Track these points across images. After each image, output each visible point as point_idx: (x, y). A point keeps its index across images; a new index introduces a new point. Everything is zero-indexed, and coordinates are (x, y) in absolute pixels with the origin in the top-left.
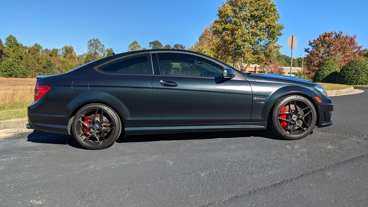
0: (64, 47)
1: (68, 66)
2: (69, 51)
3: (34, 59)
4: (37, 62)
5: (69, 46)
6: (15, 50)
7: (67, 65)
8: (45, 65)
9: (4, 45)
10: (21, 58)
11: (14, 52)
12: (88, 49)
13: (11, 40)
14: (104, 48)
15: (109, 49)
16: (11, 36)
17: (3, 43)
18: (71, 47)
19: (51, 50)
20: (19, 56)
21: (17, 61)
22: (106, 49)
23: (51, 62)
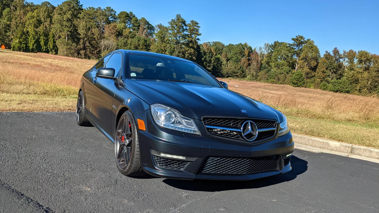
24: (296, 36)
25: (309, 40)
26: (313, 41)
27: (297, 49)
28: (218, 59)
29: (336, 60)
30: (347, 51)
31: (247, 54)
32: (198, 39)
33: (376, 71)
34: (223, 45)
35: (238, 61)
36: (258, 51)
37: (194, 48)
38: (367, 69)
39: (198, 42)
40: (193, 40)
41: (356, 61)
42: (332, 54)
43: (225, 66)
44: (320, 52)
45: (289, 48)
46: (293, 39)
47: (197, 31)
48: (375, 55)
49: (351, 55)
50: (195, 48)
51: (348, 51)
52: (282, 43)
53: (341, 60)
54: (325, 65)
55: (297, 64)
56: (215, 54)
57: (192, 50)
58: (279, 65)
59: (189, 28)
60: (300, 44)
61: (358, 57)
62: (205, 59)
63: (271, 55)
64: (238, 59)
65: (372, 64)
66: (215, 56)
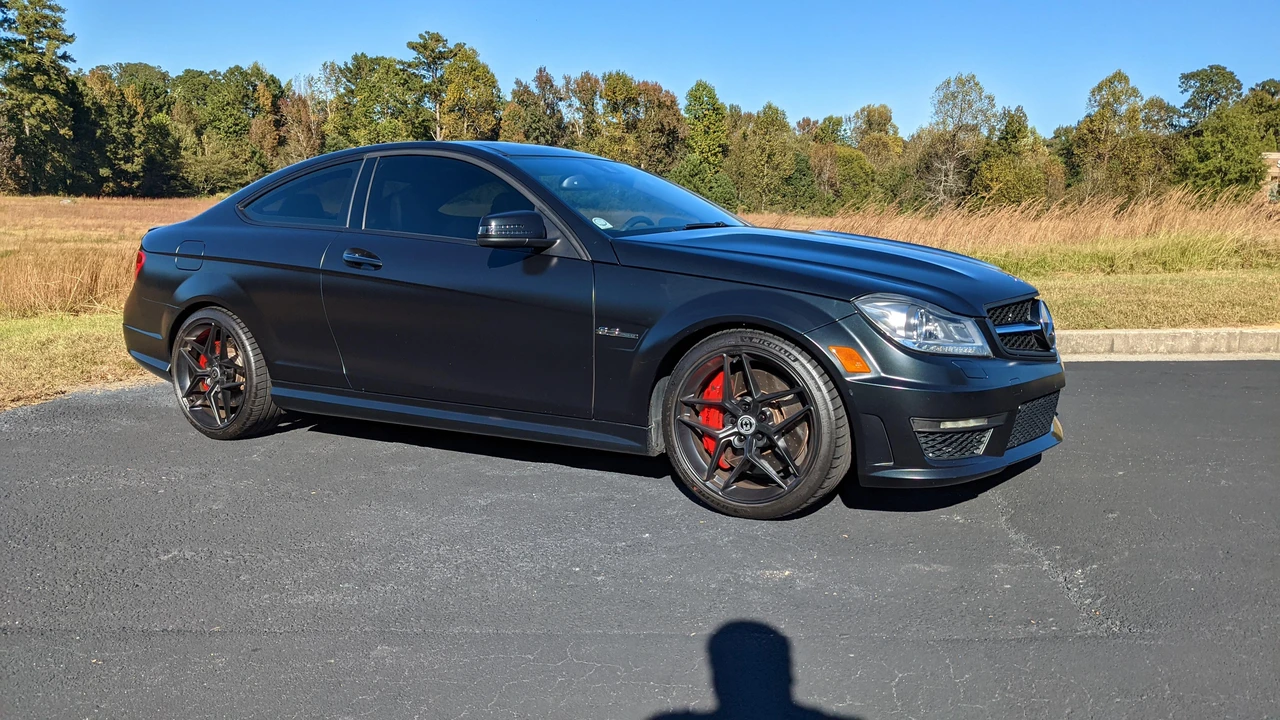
0: (863, 110)
1: (863, 175)
2: (876, 121)
3: (759, 152)
4: (767, 162)
5: (876, 106)
6: (709, 128)
7: (858, 171)
8: (788, 173)
9: (682, 112)
10: (725, 151)
11: (706, 132)
12: (936, 113)
13: (701, 94)
14: (993, 106)
15: (1009, 112)
16: (701, 86)
17: (680, 107)
18: (884, 107)
19: (821, 121)
20: (719, 146)
21: (711, 159)
22: (999, 109)
23: (810, 162)
24: (421, 36)
25: (460, 46)
26: (474, 51)
27: (428, 77)
28: (162, 131)
29: (548, 105)
30: (575, 75)
31: (269, 102)
32: (65, 57)
33: (653, 131)
34: (164, 76)
35: (240, 131)
36: (300, 89)
37: (55, 93)
38: (631, 126)
39: (68, 70)
40: (48, 63)
41: (600, 105)
42: (534, 88)
43: (195, 153)
44: (500, 84)
45: (405, 76)
46: (412, 46)
47: (55, 24)
48: (645, 83)
49: (586, 88)
50: (62, 91)
51: (579, 75)
52: (377, 61)
53: (562, 106)
54: (519, 125)
55: (438, 129)
56: (141, 110)
57: (52, 104)
58: (384, 136)
59: (20, 15)
60: (435, 60)
61: (604, 92)
62: (107, 131)
63: (350, 104)
64: (237, 125)
65: (642, 110)
66: (142, 118)
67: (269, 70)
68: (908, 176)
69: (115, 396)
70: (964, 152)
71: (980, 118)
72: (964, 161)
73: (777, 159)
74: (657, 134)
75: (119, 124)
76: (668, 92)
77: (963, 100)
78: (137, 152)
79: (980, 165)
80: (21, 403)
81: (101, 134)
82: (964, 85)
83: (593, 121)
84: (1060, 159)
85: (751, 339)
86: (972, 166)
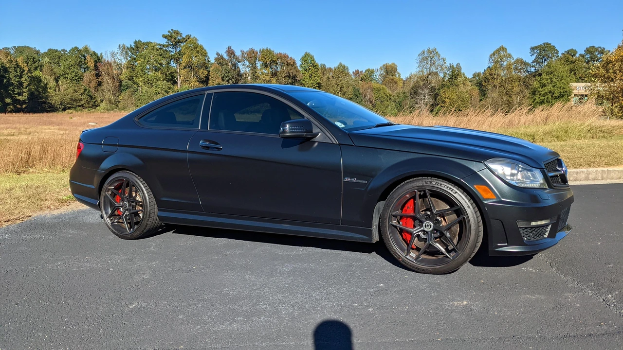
0: (384, 66)
1: (385, 96)
2: (390, 71)
3: (336, 86)
4: (340, 91)
5: (390, 64)
6: (312, 75)
7: (383, 95)
8: (351, 96)
9: (299, 68)
10: (320, 86)
11: (310, 77)
12: (419, 67)
13: (307, 59)
14: (445, 63)
15: (453, 65)
16: (307, 55)
17: (297, 65)
18: (394, 64)
19: (364, 71)
20: (317, 84)
22: (448, 65)
23: (360, 91)
24: (169, 32)
25: (189, 37)
26: (196, 39)
27: (173, 52)
28: (38, 80)
29: (233, 65)
30: (246, 50)
31: (93, 65)
33: (285, 77)
34: (38, 52)
35: (78, 79)
36: (107, 57)
41: (259, 64)
42: (225, 56)
43: (55, 90)
44: (209, 55)
45: (161, 51)
48: (280, 54)
49: (251, 56)
51: (248, 50)
52: (148, 44)
53: (240, 65)
54: (219, 74)
55: (179, 77)
56: (26, 69)
58: (151, 80)
60: (176, 43)
61: (260, 58)
62: (9, 80)
63: (133, 65)
64: (76, 76)
65: (279, 67)
66: (27, 73)
67: (92, 49)
68: (407, 97)
69: (59, 217)
70: (433, 85)
71: (439, 69)
72: (433, 89)
73: (345, 89)
74: (287, 78)
75: (15, 76)
76: (291, 58)
77: (431, 61)
78: (24, 90)
79: (440, 91)
80: (10, 223)
81: (6, 82)
82: (431, 53)
83: (256, 72)
84: (477, 88)
85: (431, 182)
86: (437, 91)
